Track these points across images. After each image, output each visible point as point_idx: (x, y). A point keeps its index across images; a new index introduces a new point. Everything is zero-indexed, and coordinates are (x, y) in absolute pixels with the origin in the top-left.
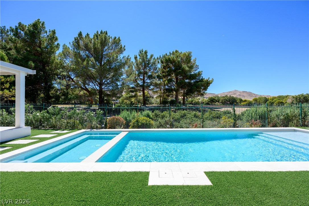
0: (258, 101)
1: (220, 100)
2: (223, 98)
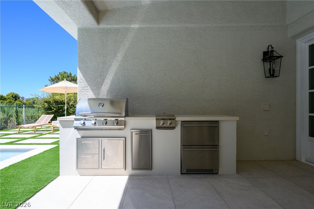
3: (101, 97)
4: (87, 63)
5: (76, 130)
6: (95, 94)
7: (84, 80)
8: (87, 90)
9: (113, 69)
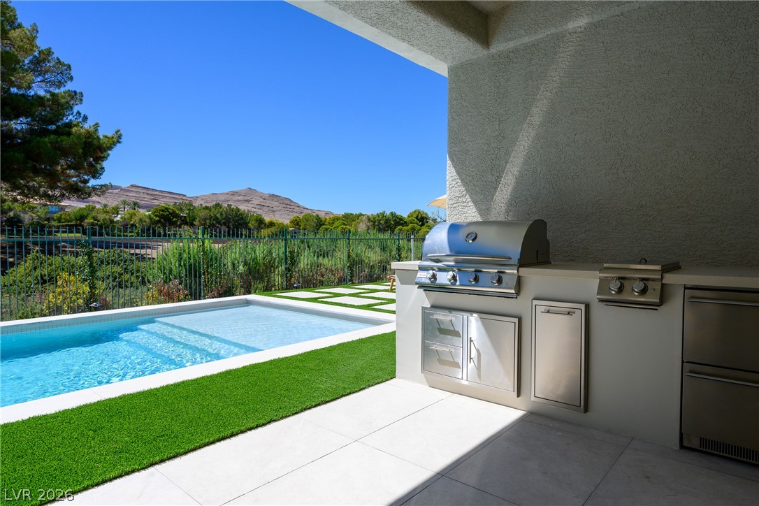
0: (302, 224)
1: (197, 220)
2: (207, 211)
3: (494, 219)
4: (465, 143)
5: (421, 290)
6: (480, 211)
7: (458, 180)
8: (465, 204)
9: (522, 147)
